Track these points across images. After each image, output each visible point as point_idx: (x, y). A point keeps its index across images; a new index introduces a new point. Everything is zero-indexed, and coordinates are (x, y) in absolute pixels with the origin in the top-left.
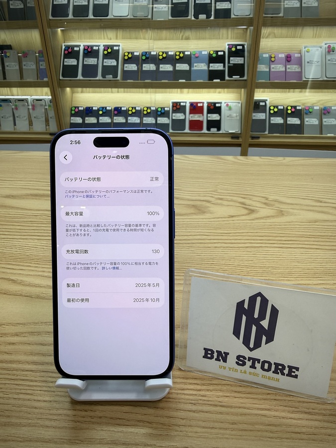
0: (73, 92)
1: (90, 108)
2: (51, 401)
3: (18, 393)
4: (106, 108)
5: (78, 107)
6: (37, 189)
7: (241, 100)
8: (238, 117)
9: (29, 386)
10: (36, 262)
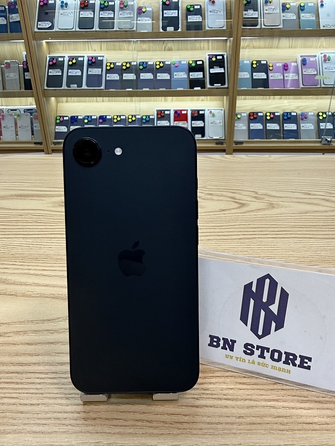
0: (57, 102)
1: (75, 116)
4: (91, 116)
5: (63, 117)
7: (223, 107)
8: (221, 123)
10: (21, 261)
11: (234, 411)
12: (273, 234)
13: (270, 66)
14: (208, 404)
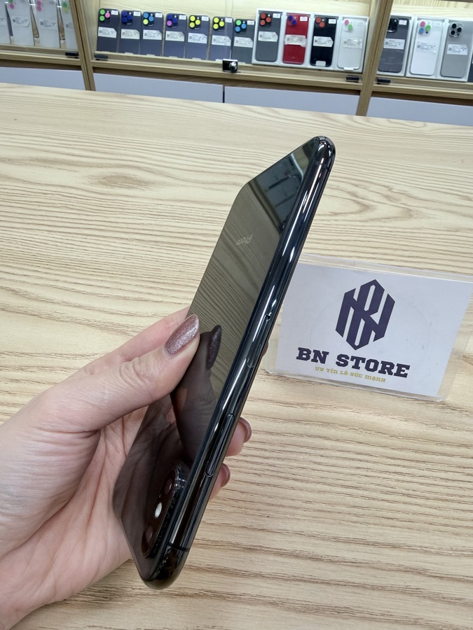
1: (128, 12)
4: (154, 14)
5: (110, 11)
6: (46, 151)
7: (369, 16)
8: (361, 44)
12: (401, 260)
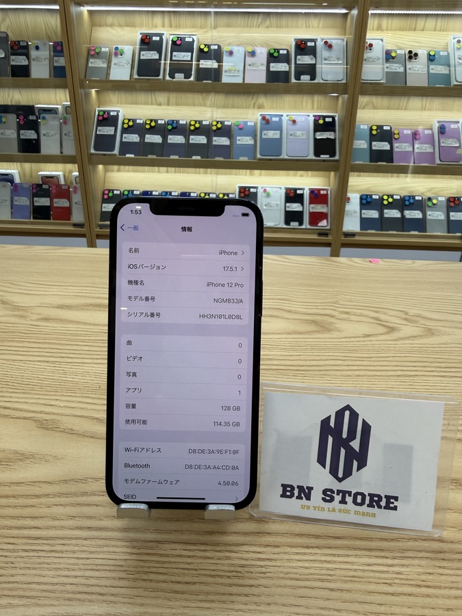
0: (106, 171)
2: (195, 583)
3: (147, 573)
9: (158, 562)
11: (440, 602)
12: (441, 371)
13: (395, 134)
14: (405, 592)
